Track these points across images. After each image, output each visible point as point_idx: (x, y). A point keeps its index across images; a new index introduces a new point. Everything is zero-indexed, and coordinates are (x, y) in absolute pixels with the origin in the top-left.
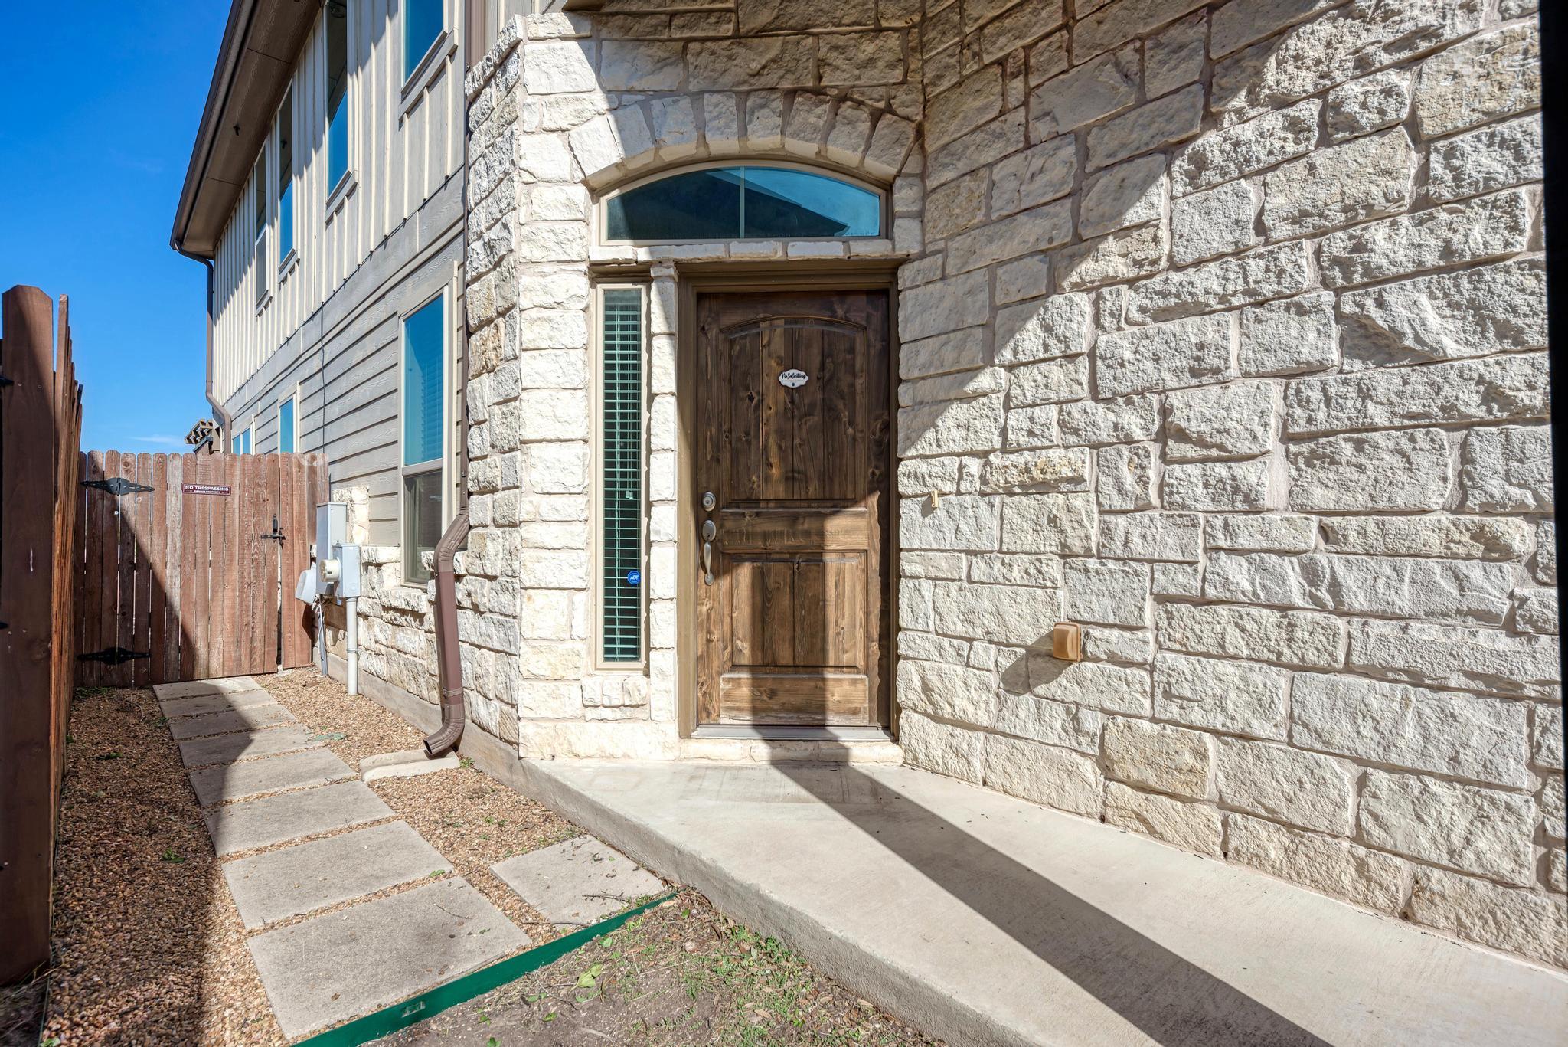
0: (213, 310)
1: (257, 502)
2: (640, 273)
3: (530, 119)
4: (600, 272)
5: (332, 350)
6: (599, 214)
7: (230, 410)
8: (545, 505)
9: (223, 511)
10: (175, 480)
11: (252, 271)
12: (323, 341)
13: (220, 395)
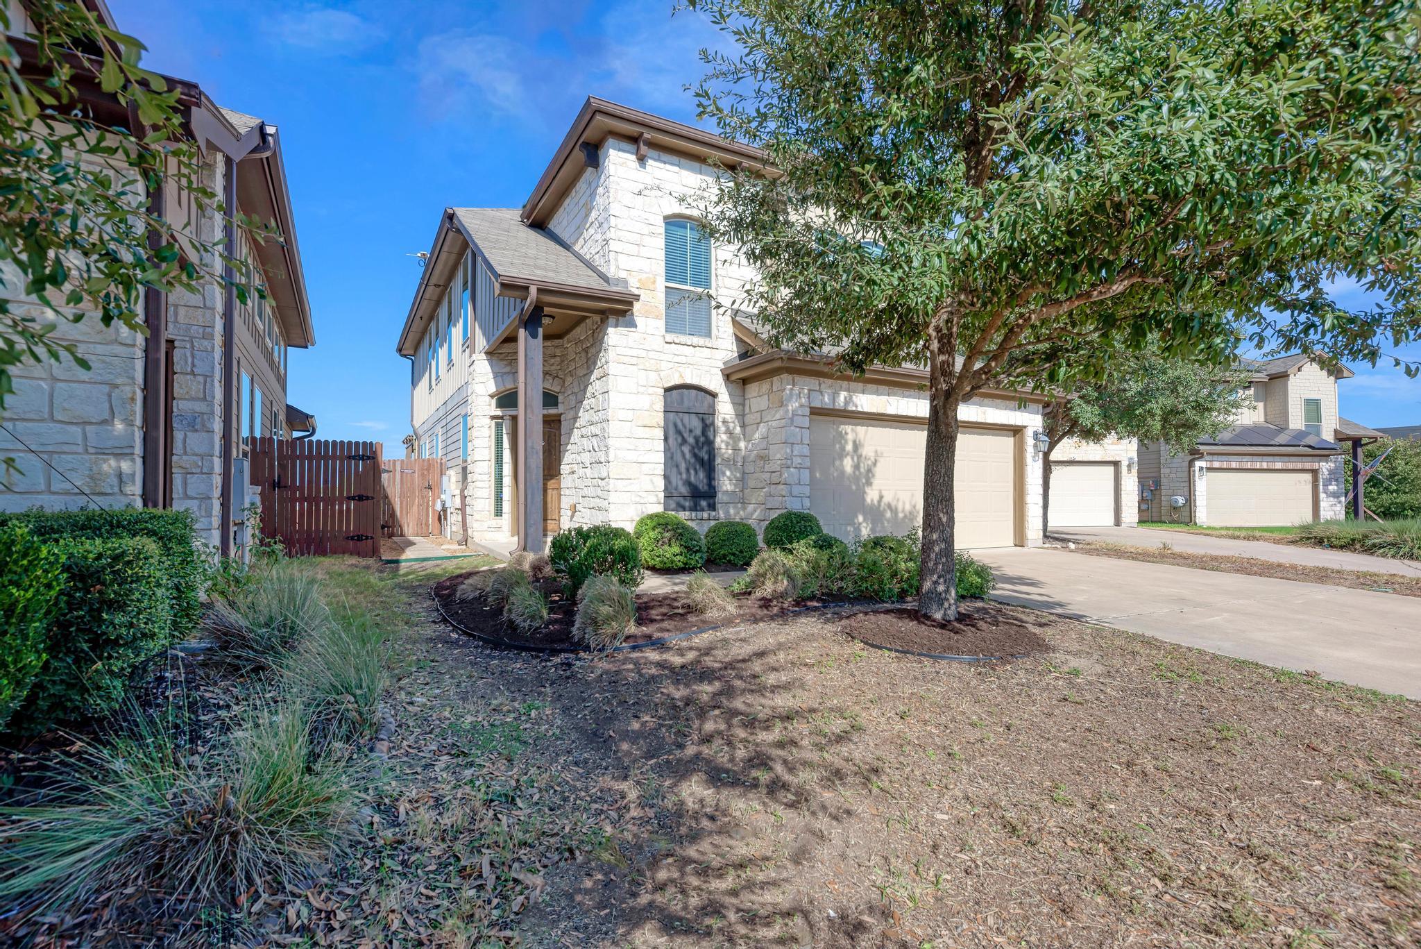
0: (414, 383)
1: (423, 475)
2: (502, 418)
3: (477, 380)
4: (493, 418)
5: (449, 418)
6: (494, 402)
7: (420, 432)
8: (480, 477)
9: (412, 480)
10: (398, 468)
11: (427, 375)
12: (447, 414)
13: (417, 424)
